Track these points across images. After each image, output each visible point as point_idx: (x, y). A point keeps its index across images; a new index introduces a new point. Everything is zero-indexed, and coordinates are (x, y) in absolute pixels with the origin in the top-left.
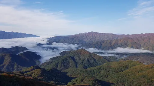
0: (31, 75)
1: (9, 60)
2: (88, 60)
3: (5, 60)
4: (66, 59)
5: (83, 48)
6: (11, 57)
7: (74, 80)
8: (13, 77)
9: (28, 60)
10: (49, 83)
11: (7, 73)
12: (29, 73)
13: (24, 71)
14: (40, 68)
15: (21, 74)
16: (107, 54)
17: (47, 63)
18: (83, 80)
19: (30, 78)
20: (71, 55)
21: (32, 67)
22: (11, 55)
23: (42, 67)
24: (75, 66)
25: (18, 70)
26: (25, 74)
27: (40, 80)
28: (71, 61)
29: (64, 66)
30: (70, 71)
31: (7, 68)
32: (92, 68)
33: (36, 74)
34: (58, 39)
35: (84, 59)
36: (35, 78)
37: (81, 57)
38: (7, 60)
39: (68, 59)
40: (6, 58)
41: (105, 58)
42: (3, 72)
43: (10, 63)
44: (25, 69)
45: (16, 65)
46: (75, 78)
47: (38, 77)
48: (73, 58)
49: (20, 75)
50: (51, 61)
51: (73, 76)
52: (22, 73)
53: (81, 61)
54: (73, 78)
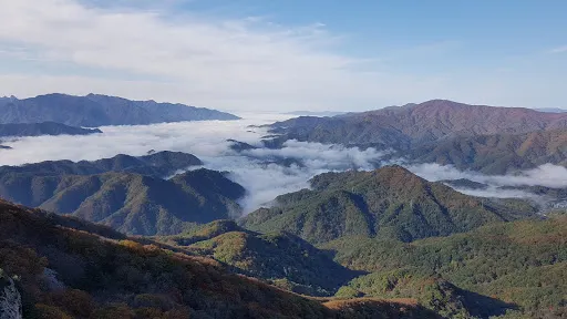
0: (209, 252)
1: (142, 197)
2: (417, 210)
3: (129, 197)
4: (334, 201)
5: (399, 161)
6: (146, 188)
7: (361, 280)
8: (155, 254)
9: (202, 200)
10: (271, 283)
11: (135, 240)
12: (204, 245)
13: (189, 236)
14: (239, 229)
15: (177, 247)
16: (496, 188)
17: (266, 214)
18: (396, 283)
19: (206, 260)
20: (353, 190)
21: (214, 225)
22: (147, 181)
23: (249, 227)
24: (365, 231)
25: (170, 235)
26: (191, 246)
27: (239, 271)
28: (351, 210)
29: (326, 227)
30: (346, 246)
31: (136, 223)
32: (431, 241)
33: (226, 249)
34: (304, 128)
35: (402, 207)
36: (224, 264)
37: (389, 199)
38: (137, 196)
39: (342, 201)
40: (132, 189)
41: (488, 205)
42: (124, 237)
43: (145, 206)
44: (193, 230)
45: (162, 214)
46: (365, 273)
47: (235, 259)
48: (359, 201)
49: (174, 250)
50: (280, 206)
51: (355, 266)
52: (181, 242)
53: (390, 211)
54: (357, 274)
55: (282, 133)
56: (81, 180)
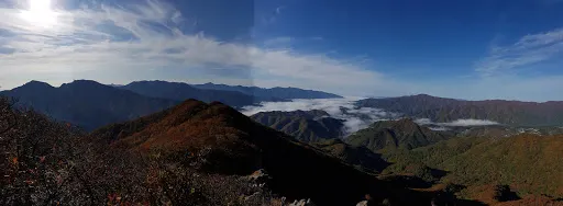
0: (329, 151)
1: (305, 126)
2: (415, 137)
3: (300, 126)
4: (382, 133)
6: (307, 123)
7: (392, 166)
9: (328, 130)
11: (302, 143)
12: (328, 148)
13: (323, 144)
14: (342, 143)
15: (317, 148)
17: (354, 137)
19: (328, 154)
20: (390, 128)
21: (333, 141)
22: (308, 121)
23: (346, 142)
24: (394, 145)
25: (314, 142)
26: (322, 148)
28: (388, 136)
29: (378, 144)
31: (302, 136)
32: (419, 149)
33: (337, 150)
35: (409, 135)
37: (404, 132)
38: (303, 126)
39: (384, 133)
40: (302, 123)
41: (440, 133)
42: (298, 141)
43: (306, 131)
44: (324, 141)
45: (312, 134)
48: (391, 132)
50: (360, 134)
52: (319, 146)
53: (404, 137)
54: (390, 164)
55: (360, 104)
56: (284, 118)
